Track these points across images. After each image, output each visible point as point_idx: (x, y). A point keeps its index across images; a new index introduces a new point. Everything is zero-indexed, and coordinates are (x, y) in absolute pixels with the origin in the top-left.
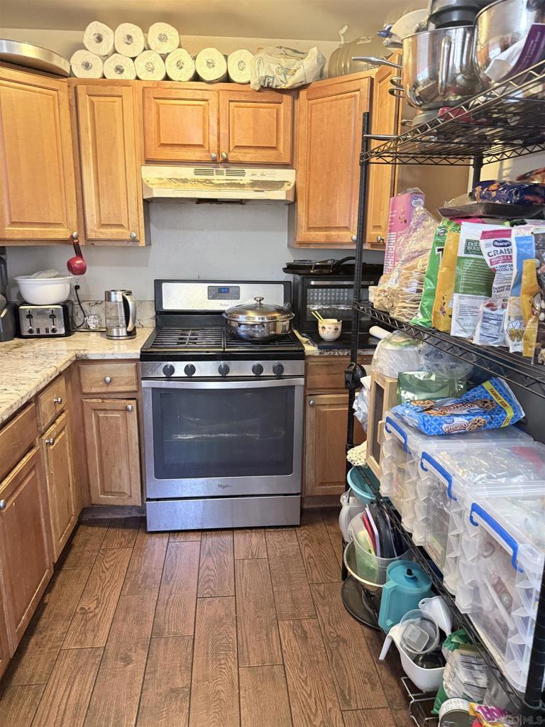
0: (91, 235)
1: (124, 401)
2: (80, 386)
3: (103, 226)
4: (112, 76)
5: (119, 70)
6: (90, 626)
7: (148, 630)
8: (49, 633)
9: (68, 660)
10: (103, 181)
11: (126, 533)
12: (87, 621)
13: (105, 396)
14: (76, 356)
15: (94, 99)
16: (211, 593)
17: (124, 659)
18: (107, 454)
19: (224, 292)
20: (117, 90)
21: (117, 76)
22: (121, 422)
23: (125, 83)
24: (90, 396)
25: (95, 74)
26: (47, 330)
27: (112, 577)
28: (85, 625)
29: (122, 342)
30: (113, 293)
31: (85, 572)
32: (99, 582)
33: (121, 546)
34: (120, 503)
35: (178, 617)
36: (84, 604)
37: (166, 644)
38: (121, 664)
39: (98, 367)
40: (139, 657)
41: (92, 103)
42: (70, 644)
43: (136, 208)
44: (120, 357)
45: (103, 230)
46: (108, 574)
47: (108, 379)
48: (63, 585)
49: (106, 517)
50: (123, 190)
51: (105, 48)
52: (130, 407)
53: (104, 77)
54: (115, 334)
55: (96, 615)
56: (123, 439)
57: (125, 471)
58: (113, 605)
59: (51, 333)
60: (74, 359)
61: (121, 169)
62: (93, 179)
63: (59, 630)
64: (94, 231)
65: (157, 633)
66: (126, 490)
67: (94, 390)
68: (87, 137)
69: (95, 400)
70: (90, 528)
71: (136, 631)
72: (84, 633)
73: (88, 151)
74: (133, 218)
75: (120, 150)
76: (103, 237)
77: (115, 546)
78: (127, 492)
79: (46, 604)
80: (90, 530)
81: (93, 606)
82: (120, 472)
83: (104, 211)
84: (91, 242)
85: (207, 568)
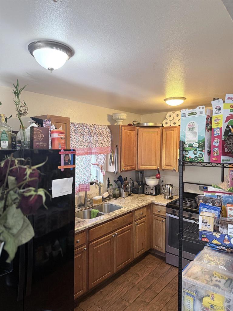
0: (163, 168)
1: (162, 218)
2: (152, 211)
3: (166, 166)
4: (173, 125)
5: (175, 123)
6: (136, 278)
7: (149, 286)
8: (127, 275)
9: (127, 283)
10: (167, 154)
11: (160, 261)
12: (136, 277)
13: (159, 216)
14: (152, 202)
15: (167, 132)
16: (172, 286)
17: (138, 289)
18: (157, 234)
19: (205, 189)
20: (173, 129)
21: (174, 125)
22: (161, 225)
23: (175, 127)
24: (155, 215)
25: (168, 125)
26: (150, 193)
27: (149, 270)
28: (135, 277)
29: (168, 200)
30: (167, 185)
31: (143, 266)
32: (145, 269)
33: (156, 263)
34: (159, 250)
35: (158, 287)
36: (138, 273)
37: (150, 291)
38: (137, 289)
39: (157, 206)
40: (142, 290)
41: (166, 133)
42: (130, 280)
43: (175, 161)
44: (163, 205)
45: (166, 167)
46: (148, 269)
47: (159, 211)
48: (136, 266)
49: (158, 254)
50: (172, 156)
51: (171, 118)
52: (163, 221)
53: (171, 126)
54: (166, 197)
55: (139, 277)
56: (161, 230)
57: (161, 240)
58: (144, 276)
59: (151, 194)
60: (151, 203)
61: (172, 150)
62: (165, 153)
63: (130, 275)
64: (164, 167)
65: (150, 288)
66: (161, 246)
67: (156, 213)
68: (164, 142)
69: (156, 216)
70: (152, 256)
71: (145, 285)
72: (134, 279)
73: (164, 145)
74: (175, 164)
75: (172, 145)
76: (166, 169)
77: (155, 263)
78: (162, 247)
79: (130, 269)
80: (151, 256)
81: (140, 274)
82: (160, 240)
83: (167, 161)
84: (163, 170)
85: (176, 280)
